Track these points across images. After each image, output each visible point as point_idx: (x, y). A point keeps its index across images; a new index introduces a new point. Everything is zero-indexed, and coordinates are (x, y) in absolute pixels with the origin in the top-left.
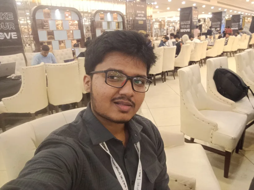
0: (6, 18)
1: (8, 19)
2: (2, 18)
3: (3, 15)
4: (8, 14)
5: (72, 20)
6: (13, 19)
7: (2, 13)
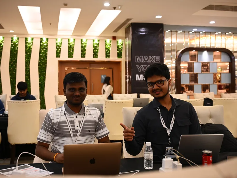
0: (153, 60)
1: (154, 62)
2: (150, 61)
3: (151, 58)
4: (155, 57)
5: (222, 61)
6: (159, 62)
7: (150, 56)
